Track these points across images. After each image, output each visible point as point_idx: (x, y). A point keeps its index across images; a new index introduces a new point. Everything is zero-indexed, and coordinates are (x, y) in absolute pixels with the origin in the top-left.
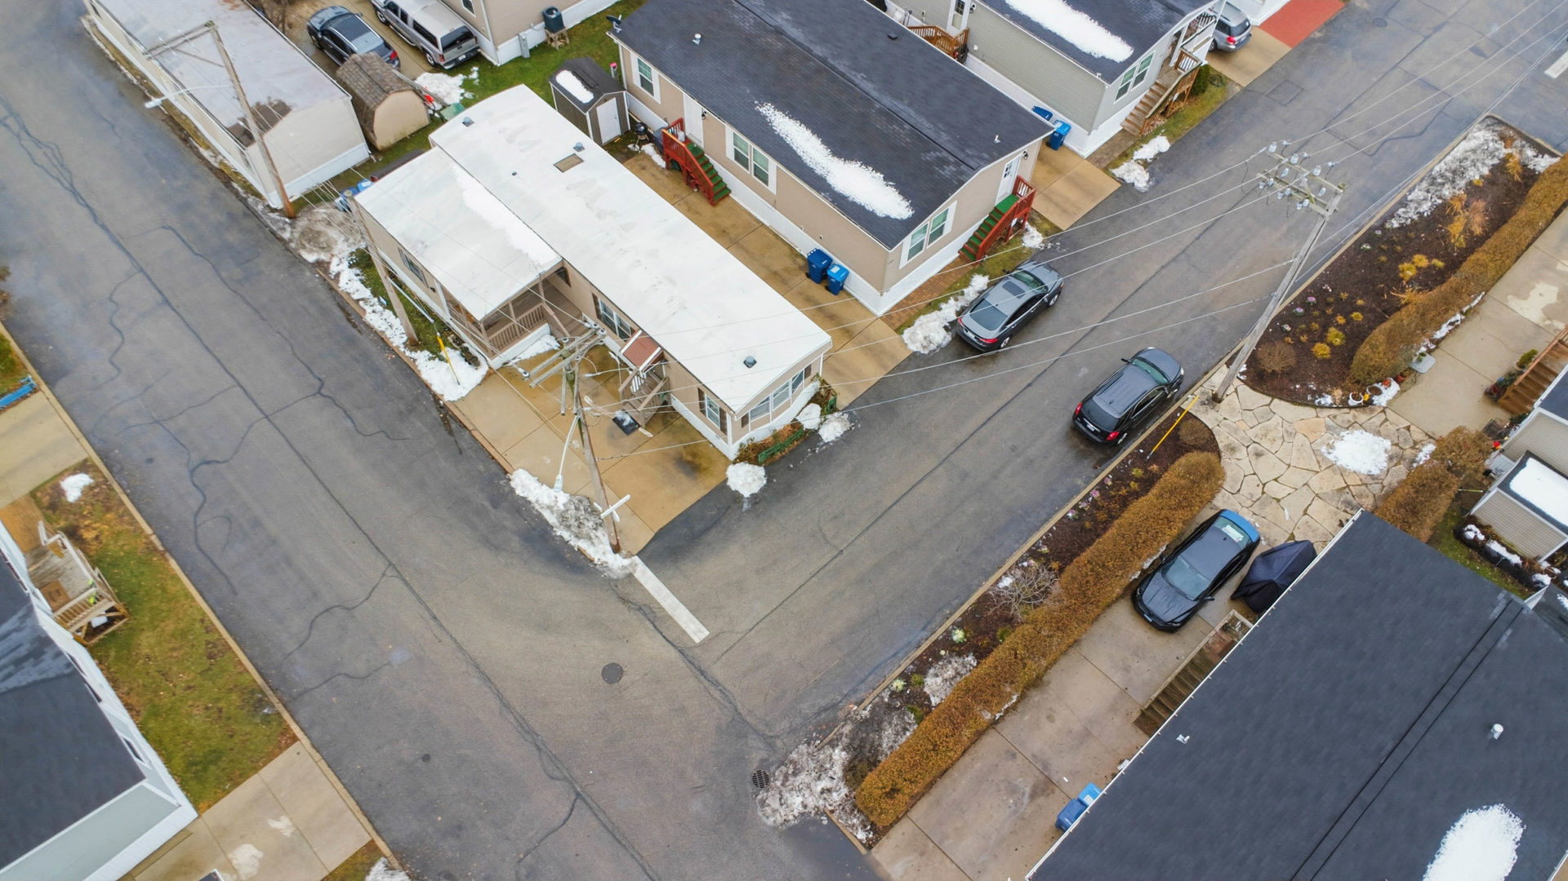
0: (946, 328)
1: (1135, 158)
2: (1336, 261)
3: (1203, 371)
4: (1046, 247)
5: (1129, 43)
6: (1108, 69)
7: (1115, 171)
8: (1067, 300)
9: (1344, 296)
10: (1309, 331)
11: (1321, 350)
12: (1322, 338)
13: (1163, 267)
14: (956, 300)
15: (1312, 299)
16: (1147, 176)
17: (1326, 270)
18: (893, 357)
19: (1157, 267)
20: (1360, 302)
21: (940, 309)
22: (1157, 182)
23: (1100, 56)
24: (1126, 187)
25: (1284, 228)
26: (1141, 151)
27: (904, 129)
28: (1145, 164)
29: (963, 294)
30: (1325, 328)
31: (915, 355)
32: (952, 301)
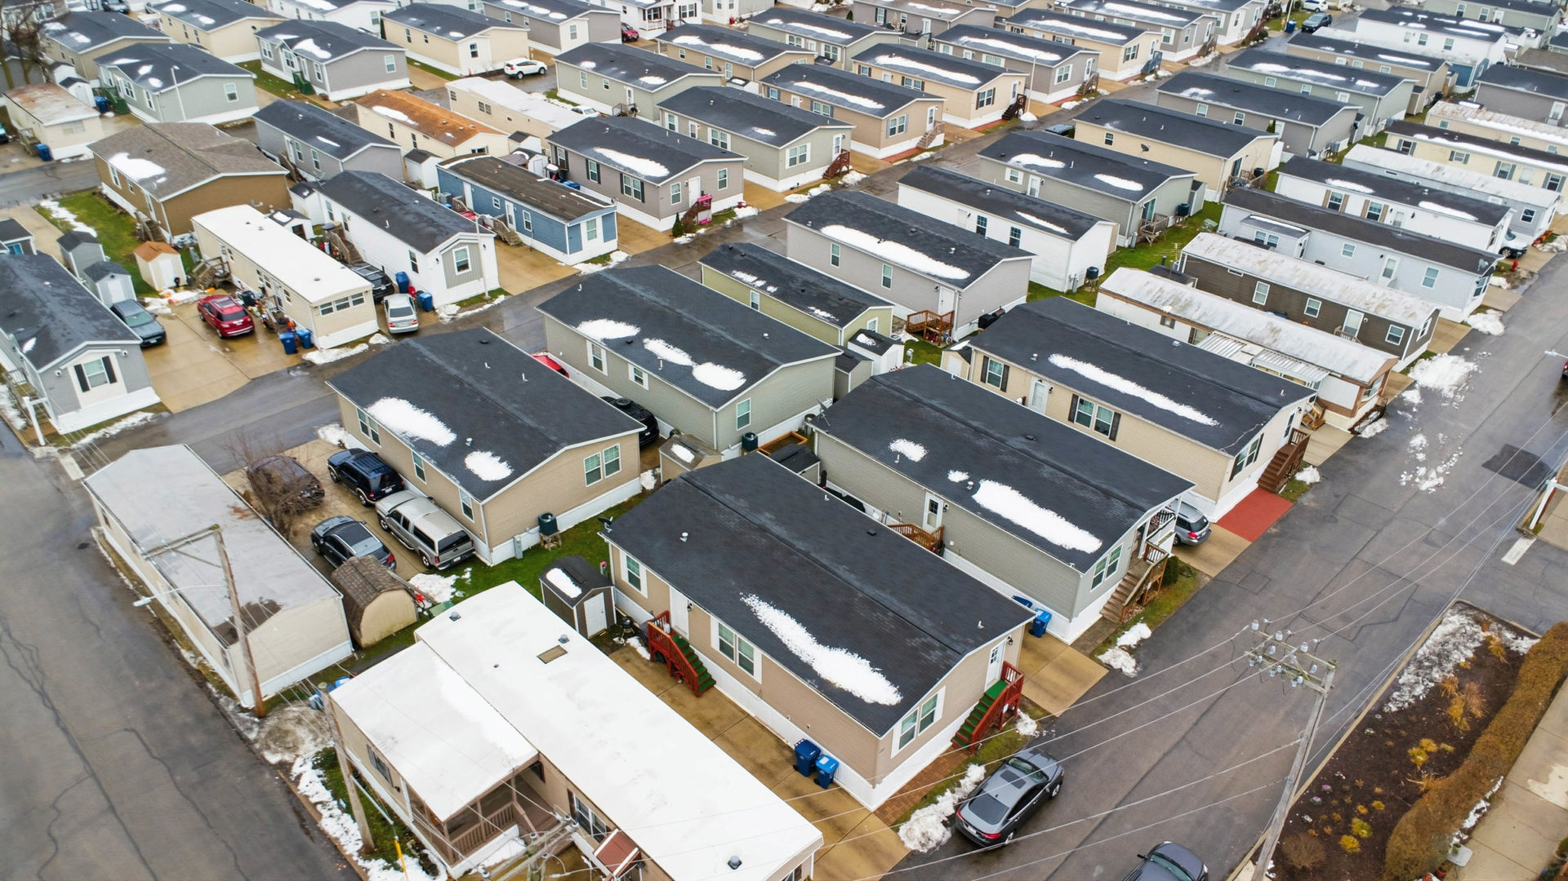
0: (944, 823)
1: (1119, 644)
2: (1342, 746)
3: (1227, 868)
4: (1041, 735)
5: (1097, 536)
6: (1081, 560)
7: (1100, 657)
8: (1071, 791)
9: (1360, 783)
10: (1331, 822)
11: (1349, 843)
12: (1348, 831)
13: (1165, 755)
14: (953, 792)
15: (1327, 787)
16: (1133, 662)
17: (1334, 756)
18: (889, 856)
19: (1159, 755)
20: (1378, 790)
21: (936, 803)
22: (1145, 668)
23: (1071, 547)
24: (1114, 674)
25: (1282, 713)
26: (1123, 637)
27: (888, 616)
28: (1130, 650)
29: (959, 785)
30: (1348, 819)
31: (913, 856)
32: (948, 793)
